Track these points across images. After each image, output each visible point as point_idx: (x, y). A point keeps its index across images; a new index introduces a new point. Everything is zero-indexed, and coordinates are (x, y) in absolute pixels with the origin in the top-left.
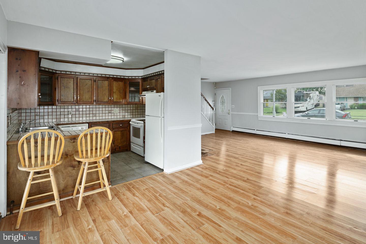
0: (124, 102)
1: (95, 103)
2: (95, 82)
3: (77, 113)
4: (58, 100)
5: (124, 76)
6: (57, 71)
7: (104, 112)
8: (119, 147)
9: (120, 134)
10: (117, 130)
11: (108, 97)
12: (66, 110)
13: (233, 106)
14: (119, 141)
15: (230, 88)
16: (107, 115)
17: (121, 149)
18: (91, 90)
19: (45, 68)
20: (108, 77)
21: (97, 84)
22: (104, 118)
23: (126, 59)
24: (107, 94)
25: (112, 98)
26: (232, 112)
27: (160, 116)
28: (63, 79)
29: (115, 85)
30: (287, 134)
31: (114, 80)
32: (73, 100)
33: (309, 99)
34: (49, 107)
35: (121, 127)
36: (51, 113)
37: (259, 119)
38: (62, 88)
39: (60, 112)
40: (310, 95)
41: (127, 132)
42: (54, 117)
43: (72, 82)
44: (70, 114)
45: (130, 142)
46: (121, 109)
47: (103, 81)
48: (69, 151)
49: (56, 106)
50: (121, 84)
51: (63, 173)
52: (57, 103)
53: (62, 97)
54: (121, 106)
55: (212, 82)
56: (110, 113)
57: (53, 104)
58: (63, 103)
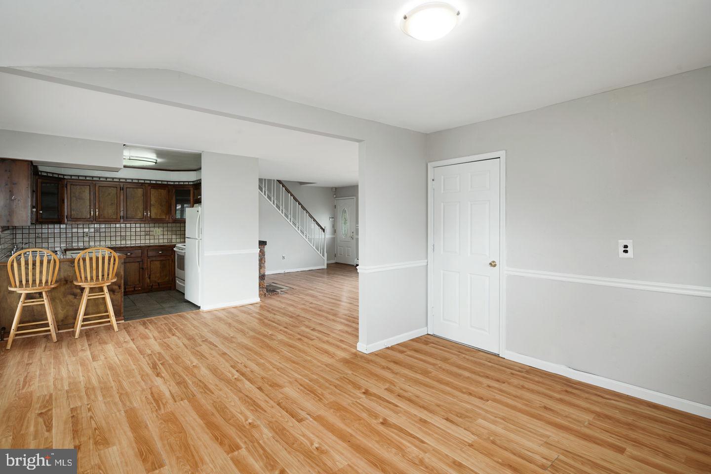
0: (167, 219)
1: (122, 220)
2: (122, 191)
3: (97, 234)
4: (67, 216)
5: (167, 181)
6: (65, 175)
7: (138, 234)
8: (158, 283)
9: (159, 266)
10: (154, 259)
11: (142, 212)
12: (80, 231)
14: (158, 275)
16: (143, 237)
17: (160, 286)
18: (116, 202)
19: (47, 173)
20: (142, 183)
21: (125, 192)
22: (138, 242)
23: (159, 160)
24: (141, 207)
25: (149, 214)
27: (197, 238)
28: (74, 186)
29: (154, 194)
31: (152, 187)
32: (89, 217)
34: (55, 225)
35: (161, 255)
36: (57, 235)
38: (72, 200)
39: (72, 233)
41: (171, 262)
42: (63, 240)
43: (87, 191)
44: (87, 236)
45: (175, 277)
46: (165, 229)
47: (135, 189)
48: (69, 276)
49: (65, 225)
50: (163, 192)
51: (62, 301)
52: (66, 220)
53: (72, 212)
54: (165, 225)
56: (147, 235)
57: (60, 221)
58: (75, 220)
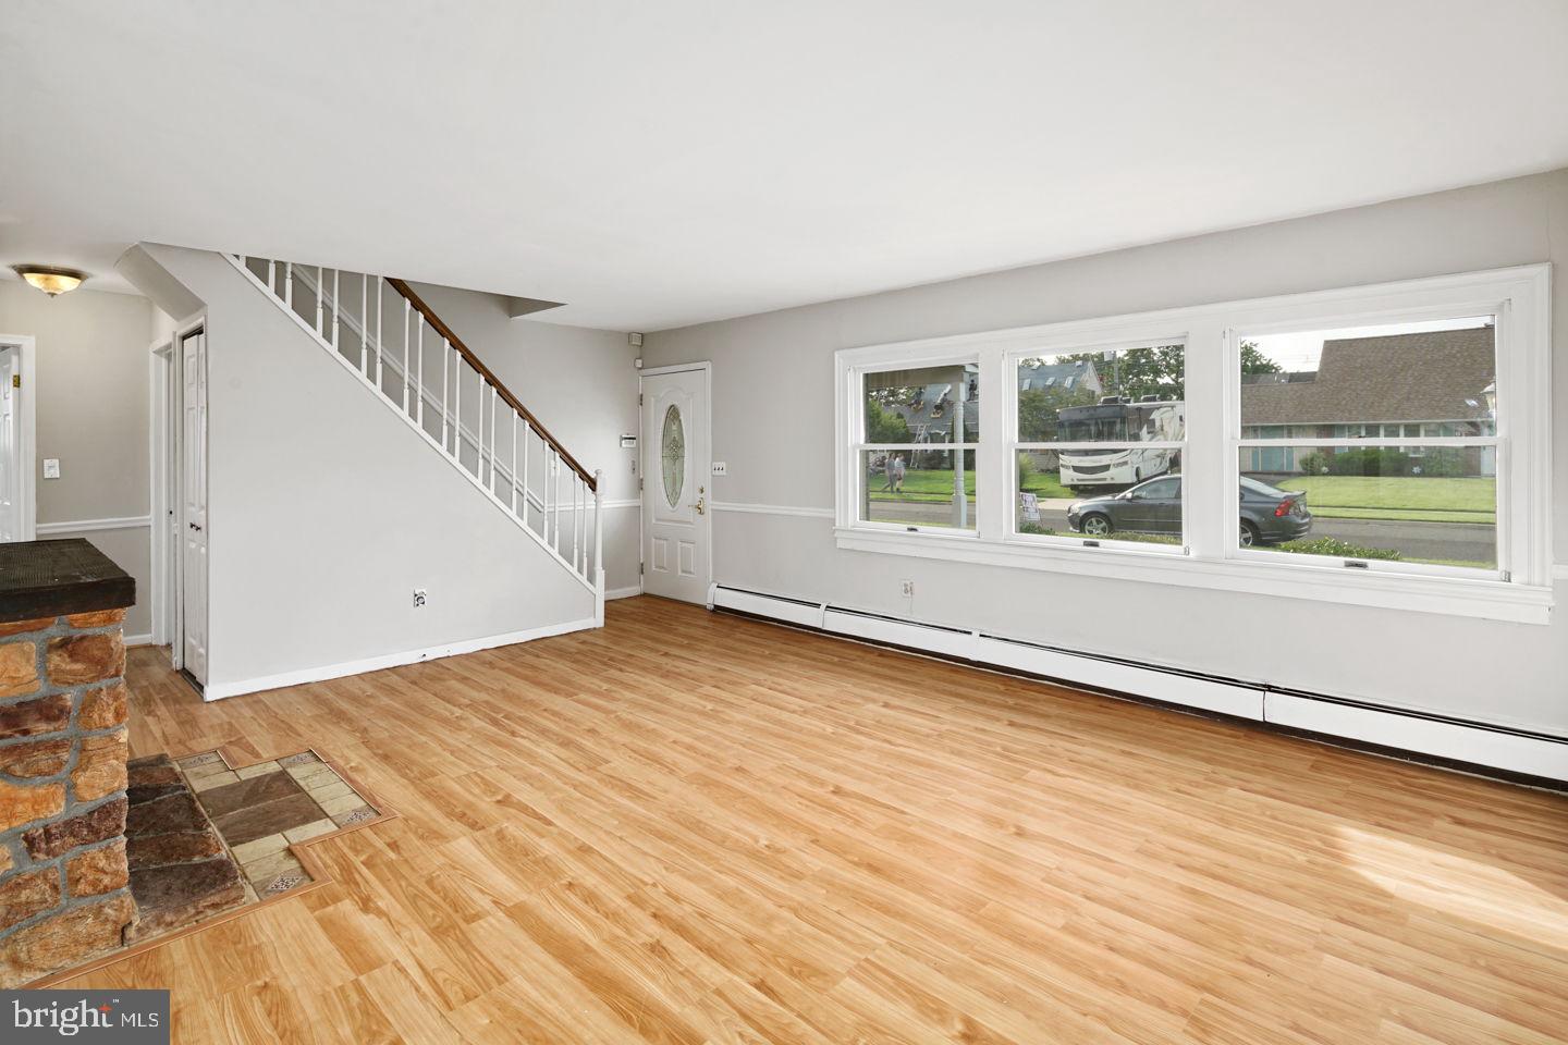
13: (722, 464)
15: (708, 365)
26: (714, 498)
30: (976, 634)
33: (1149, 433)
37: (840, 544)
40: (1152, 417)
55: (620, 333)
